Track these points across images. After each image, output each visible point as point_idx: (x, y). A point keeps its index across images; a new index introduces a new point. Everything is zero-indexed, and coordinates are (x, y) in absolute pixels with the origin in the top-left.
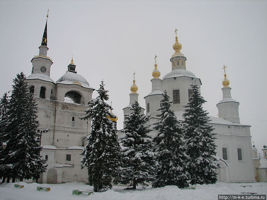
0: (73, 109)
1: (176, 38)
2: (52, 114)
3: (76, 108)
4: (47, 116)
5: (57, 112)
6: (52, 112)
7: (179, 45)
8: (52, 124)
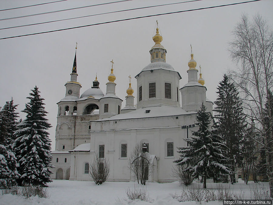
0: (90, 119)
1: (157, 30)
2: (73, 126)
3: (92, 118)
4: (69, 128)
5: (77, 124)
6: (73, 125)
7: (159, 37)
8: (73, 134)
